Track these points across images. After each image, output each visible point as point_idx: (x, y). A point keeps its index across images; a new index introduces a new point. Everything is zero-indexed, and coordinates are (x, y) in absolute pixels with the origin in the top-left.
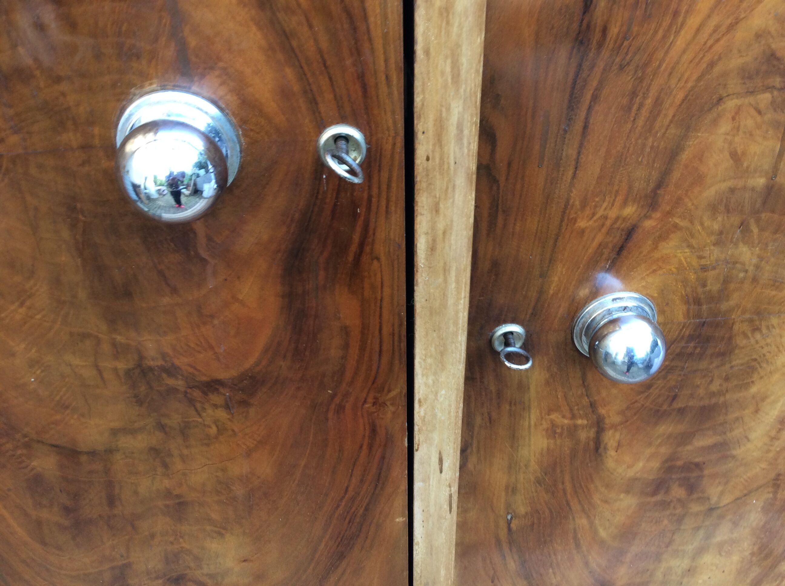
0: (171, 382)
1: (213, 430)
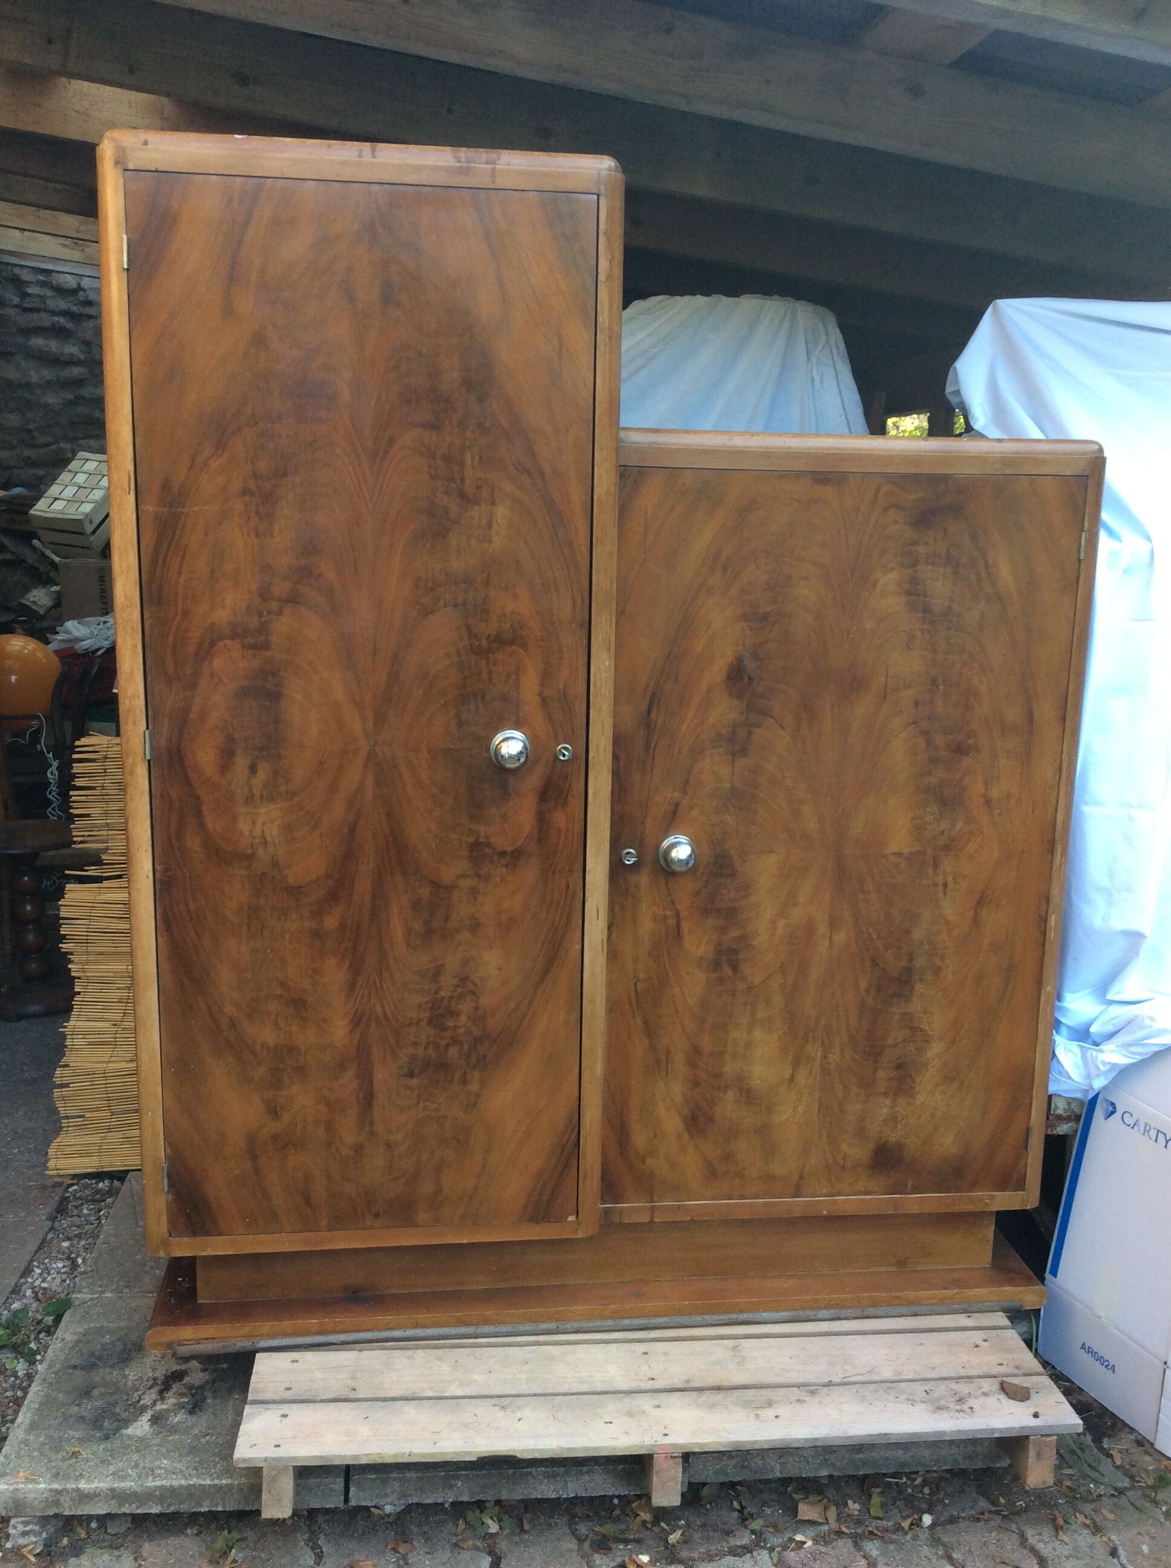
0: (487, 850)
1: (499, 879)
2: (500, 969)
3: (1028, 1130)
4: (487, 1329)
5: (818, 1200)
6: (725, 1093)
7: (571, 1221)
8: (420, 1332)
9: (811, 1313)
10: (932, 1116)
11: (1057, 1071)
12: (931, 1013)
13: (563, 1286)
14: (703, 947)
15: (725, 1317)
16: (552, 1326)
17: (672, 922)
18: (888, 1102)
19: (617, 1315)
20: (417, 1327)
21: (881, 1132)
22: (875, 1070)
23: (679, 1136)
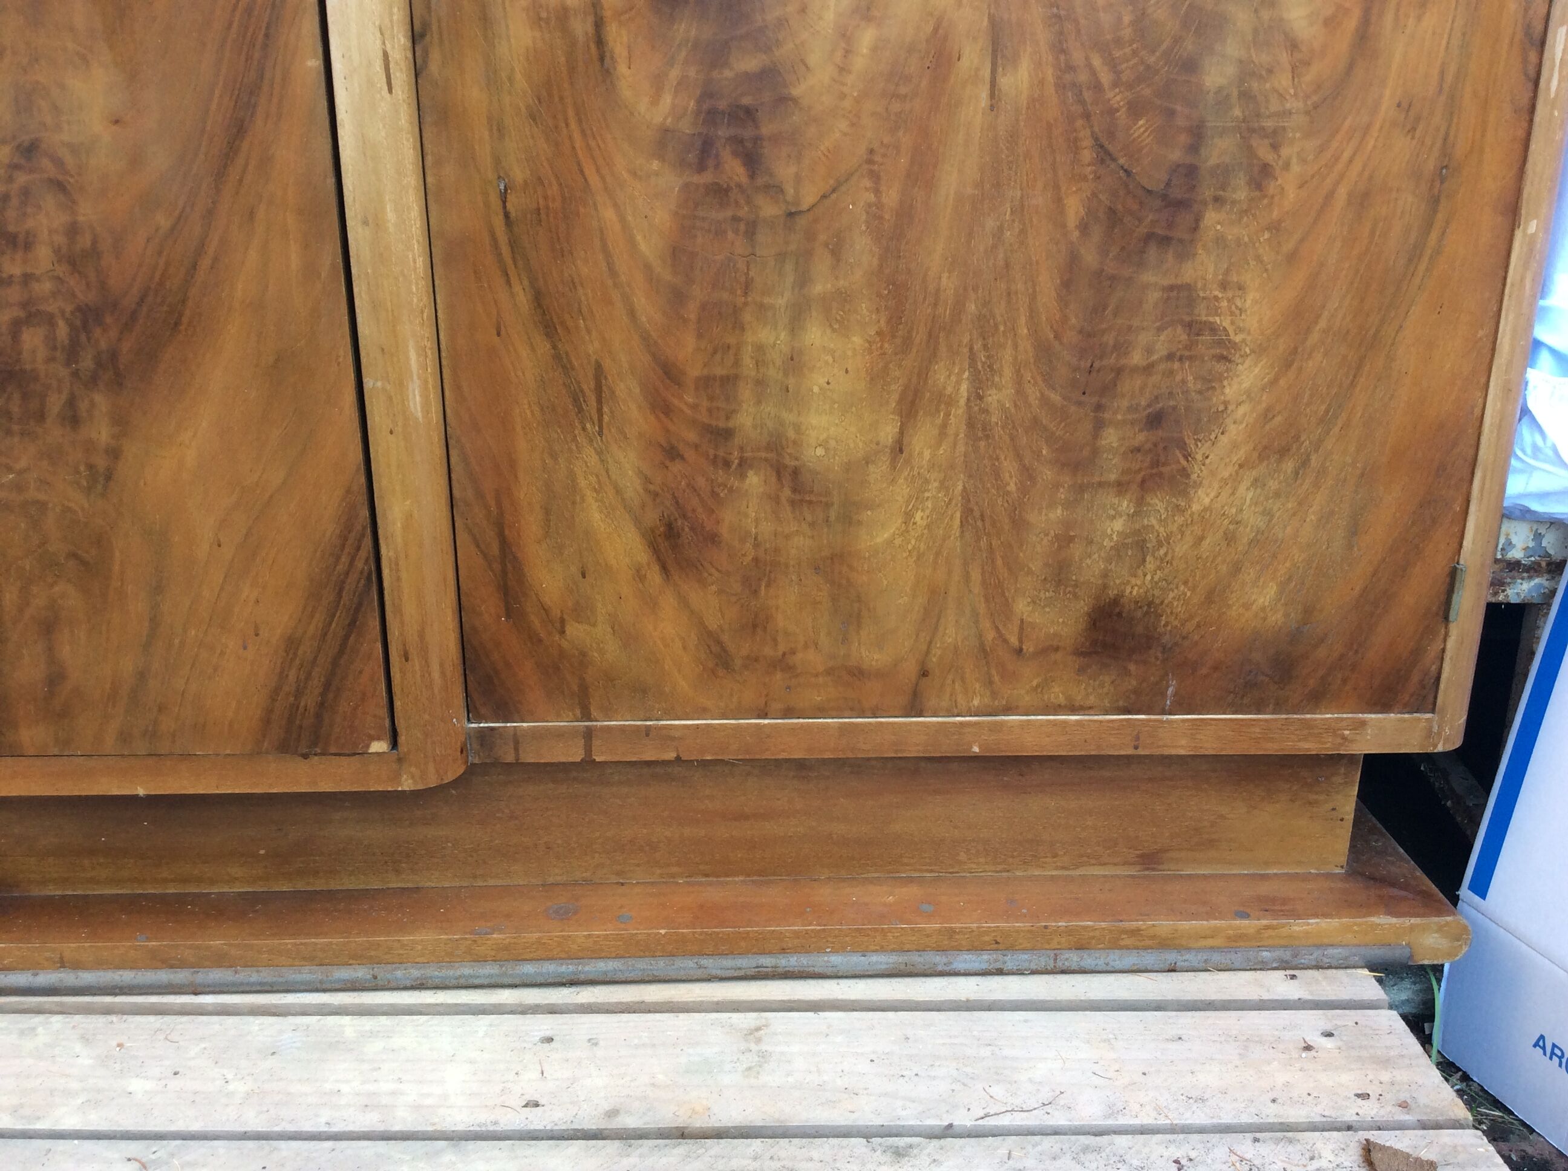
2: (117, 122)
3: (1453, 575)
4: (216, 975)
5: (961, 723)
6: (743, 476)
7: (378, 754)
8: (68, 978)
9: (939, 960)
10: (1230, 538)
11: (1529, 450)
12: (1241, 287)
13: (417, 889)
14: (667, 100)
15: (747, 963)
16: (361, 973)
17: (582, 27)
18: (1125, 505)
19: (509, 954)
20: (63, 966)
21: (1105, 575)
22: (1099, 425)
23: (639, 575)
